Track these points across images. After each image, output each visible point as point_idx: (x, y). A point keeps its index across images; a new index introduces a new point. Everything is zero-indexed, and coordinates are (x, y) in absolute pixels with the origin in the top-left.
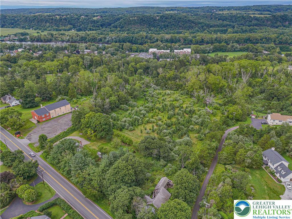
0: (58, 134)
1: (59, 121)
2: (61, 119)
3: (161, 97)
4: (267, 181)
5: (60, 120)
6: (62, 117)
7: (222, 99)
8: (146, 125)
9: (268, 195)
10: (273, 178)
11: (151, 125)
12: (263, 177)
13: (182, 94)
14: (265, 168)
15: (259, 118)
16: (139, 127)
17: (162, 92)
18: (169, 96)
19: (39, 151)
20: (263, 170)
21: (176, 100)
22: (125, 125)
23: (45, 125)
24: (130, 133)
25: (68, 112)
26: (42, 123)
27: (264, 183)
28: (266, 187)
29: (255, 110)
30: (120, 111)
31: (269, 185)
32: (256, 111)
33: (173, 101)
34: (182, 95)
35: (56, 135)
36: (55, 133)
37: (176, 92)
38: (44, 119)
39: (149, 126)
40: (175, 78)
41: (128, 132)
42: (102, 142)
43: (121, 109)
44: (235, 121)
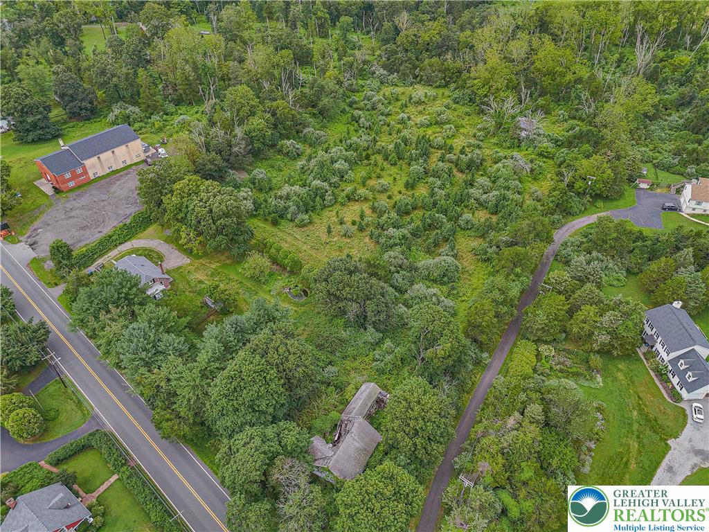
0: (107, 230)
1: (112, 190)
2: (118, 183)
3: (397, 110)
4: (641, 395)
5: (115, 186)
6: (121, 176)
7: (566, 121)
8: (345, 209)
9: (638, 437)
10: (660, 386)
11: (356, 207)
12: (633, 383)
13: (456, 101)
14: (644, 354)
15: (659, 190)
16: (326, 213)
17: (403, 93)
18: (420, 108)
19: (56, 285)
20: (637, 360)
21: (437, 123)
22: (286, 208)
23: (75, 200)
24: (298, 233)
25: (136, 160)
26: (68, 194)
27: (633, 401)
28: (635, 413)
29: (652, 162)
30: (279, 160)
31: (645, 405)
32: (656, 166)
33: (429, 126)
34: (457, 103)
35: (103, 235)
36: (100, 230)
37: (440, 91)
38: (71, 184)
39: (352, 212)
40: (442, 47)
41: (295, 229)
42: (223, 258)
43: (280, 152)
44: (589, 198)
